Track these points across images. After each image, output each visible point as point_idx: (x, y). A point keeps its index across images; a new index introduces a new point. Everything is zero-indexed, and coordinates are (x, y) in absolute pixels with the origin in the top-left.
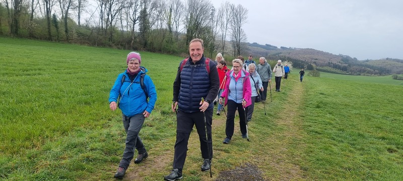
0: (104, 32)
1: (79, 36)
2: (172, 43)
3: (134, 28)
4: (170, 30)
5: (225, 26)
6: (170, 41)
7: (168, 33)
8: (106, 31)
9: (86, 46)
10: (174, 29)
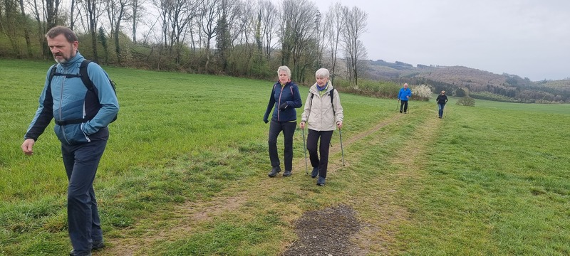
0: (168, 51)
1: (135, 57)
2: (263, 63)
3: (209, 43)
4: (259, 45)
5: (336, 37)
6: (259, 61)
7: (256, 50)
8: (170, 49)
9: (144, 71)
10: (265, 44)
